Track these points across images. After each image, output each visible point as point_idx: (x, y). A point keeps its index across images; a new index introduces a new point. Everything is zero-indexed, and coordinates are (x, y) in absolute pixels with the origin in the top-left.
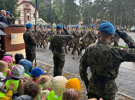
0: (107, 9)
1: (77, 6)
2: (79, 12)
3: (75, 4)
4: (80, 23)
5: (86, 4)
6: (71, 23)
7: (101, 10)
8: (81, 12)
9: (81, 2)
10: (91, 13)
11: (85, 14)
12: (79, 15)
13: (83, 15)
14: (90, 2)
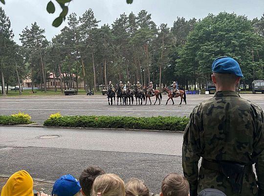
0: (78, 55)
1: (18, 46)
2: (22, 58)
3: (12, 43)
4: (24, 81)
5: (35, 45)
6: (5, 83)
7: (66, 57)
8: (26, 60)
9: (24, 40)
10: (47, 62)
11: (36, 63)
12: (23, 65)
13: (32, 66)
14: (44, 41)
